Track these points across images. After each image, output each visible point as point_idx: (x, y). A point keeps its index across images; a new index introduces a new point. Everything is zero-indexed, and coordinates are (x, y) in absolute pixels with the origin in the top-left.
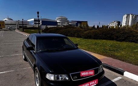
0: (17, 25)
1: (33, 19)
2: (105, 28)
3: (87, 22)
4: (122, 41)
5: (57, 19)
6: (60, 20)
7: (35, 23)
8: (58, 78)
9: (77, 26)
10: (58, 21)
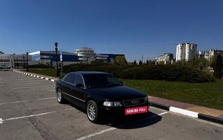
0: (11, 61)
1: (39, 52)
2: (150, 64)
3: (123, 55)
4: (173, 81)
5: (78, 52)
6: (82, 52)
7: (41, 58)
8: (113, 105)
9: (110, 62)
10: (79, 55)
